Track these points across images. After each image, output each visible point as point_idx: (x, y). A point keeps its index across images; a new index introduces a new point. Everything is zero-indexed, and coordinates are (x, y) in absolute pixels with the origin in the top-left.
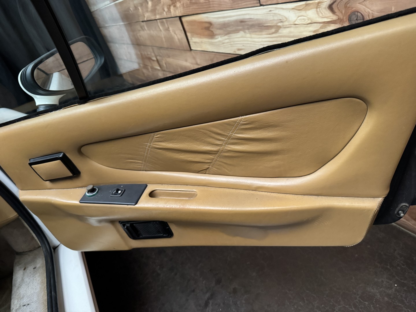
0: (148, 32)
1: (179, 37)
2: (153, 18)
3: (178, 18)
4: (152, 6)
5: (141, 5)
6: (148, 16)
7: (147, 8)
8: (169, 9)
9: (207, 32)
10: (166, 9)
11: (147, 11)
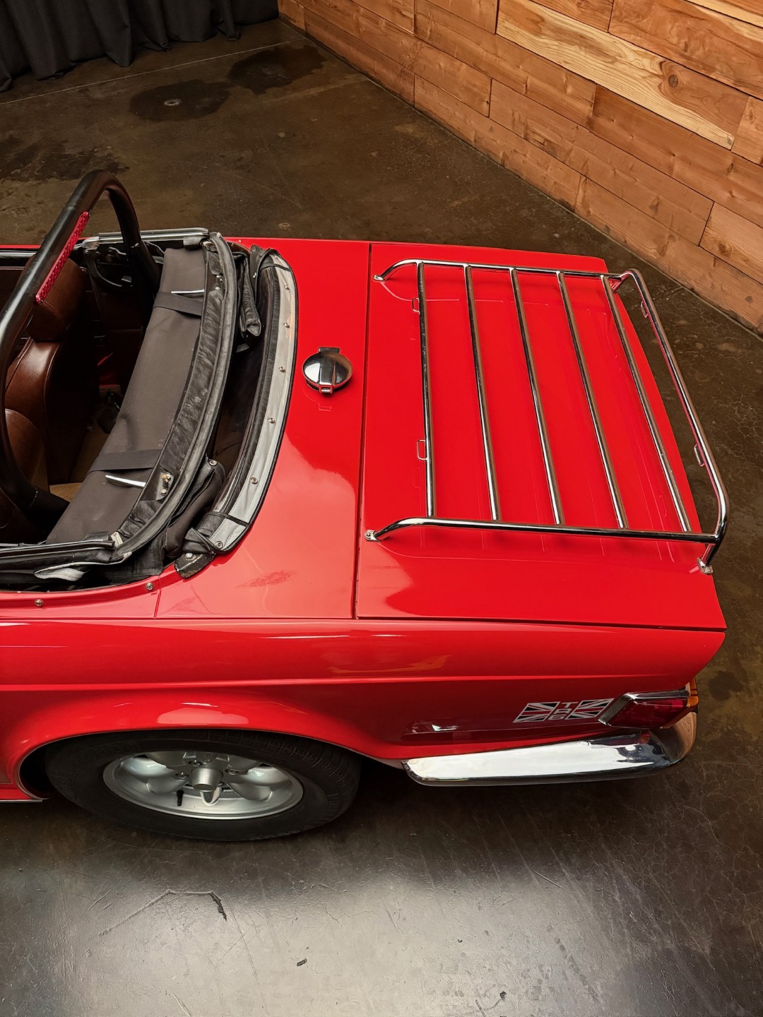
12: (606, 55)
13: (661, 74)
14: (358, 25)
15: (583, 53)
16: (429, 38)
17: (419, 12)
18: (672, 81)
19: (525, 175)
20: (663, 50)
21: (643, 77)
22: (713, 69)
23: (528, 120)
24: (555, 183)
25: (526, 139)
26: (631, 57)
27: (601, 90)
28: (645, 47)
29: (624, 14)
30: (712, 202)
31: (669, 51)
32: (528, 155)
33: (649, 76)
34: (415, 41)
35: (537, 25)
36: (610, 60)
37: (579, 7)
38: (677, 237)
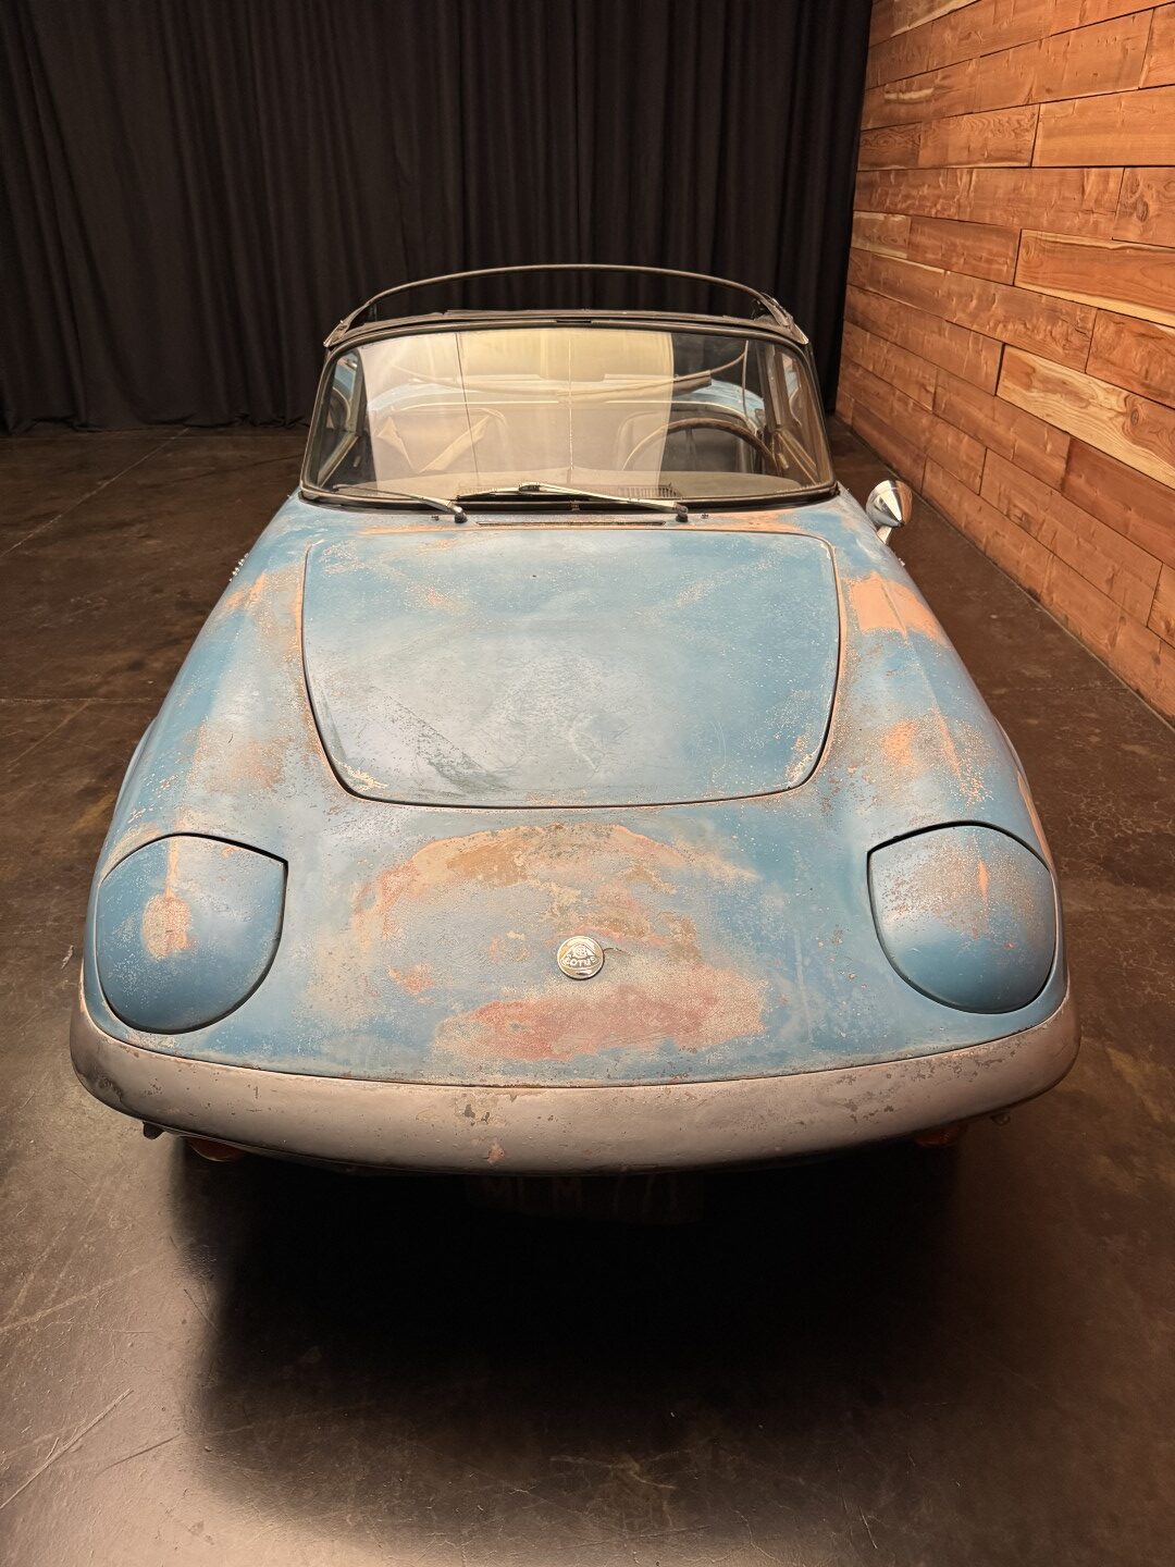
0: (947, 342)
1: (989, 370)
2: (967, 325)
3: (1001, 344)
4: (976, 308)
5: (960, 296)
6: (960, 317)
7: (966, 306)
8: (996, 326)
9: (1025, 380)
10: (992, 324)
11: (964, 311)
12: (1082, 399)
13: (1123, 410)
14: (892, 410)
15: (1062, 401)
16: (944, 411)
17: (939, 383)
18: (1133, 414)
19: (1002, 562)
20: (1127, 381)
21: (1111, 419)
22: (1167, 395)
23: (1013, 492)
24: (1027, 566)
25: (1008, 516)
26: (1101, 395)
27: (1074, 441)
28: (1114, 382)
29: (1100, 348)
30: (1160, 563)
31: (1135, 383)
32: (1007, 536)
33: (1116, 416)
34: (931, 417)
35: (1028, 377)
36: (1084, 405)
37: (1064, 349)
38: (1127, 616)
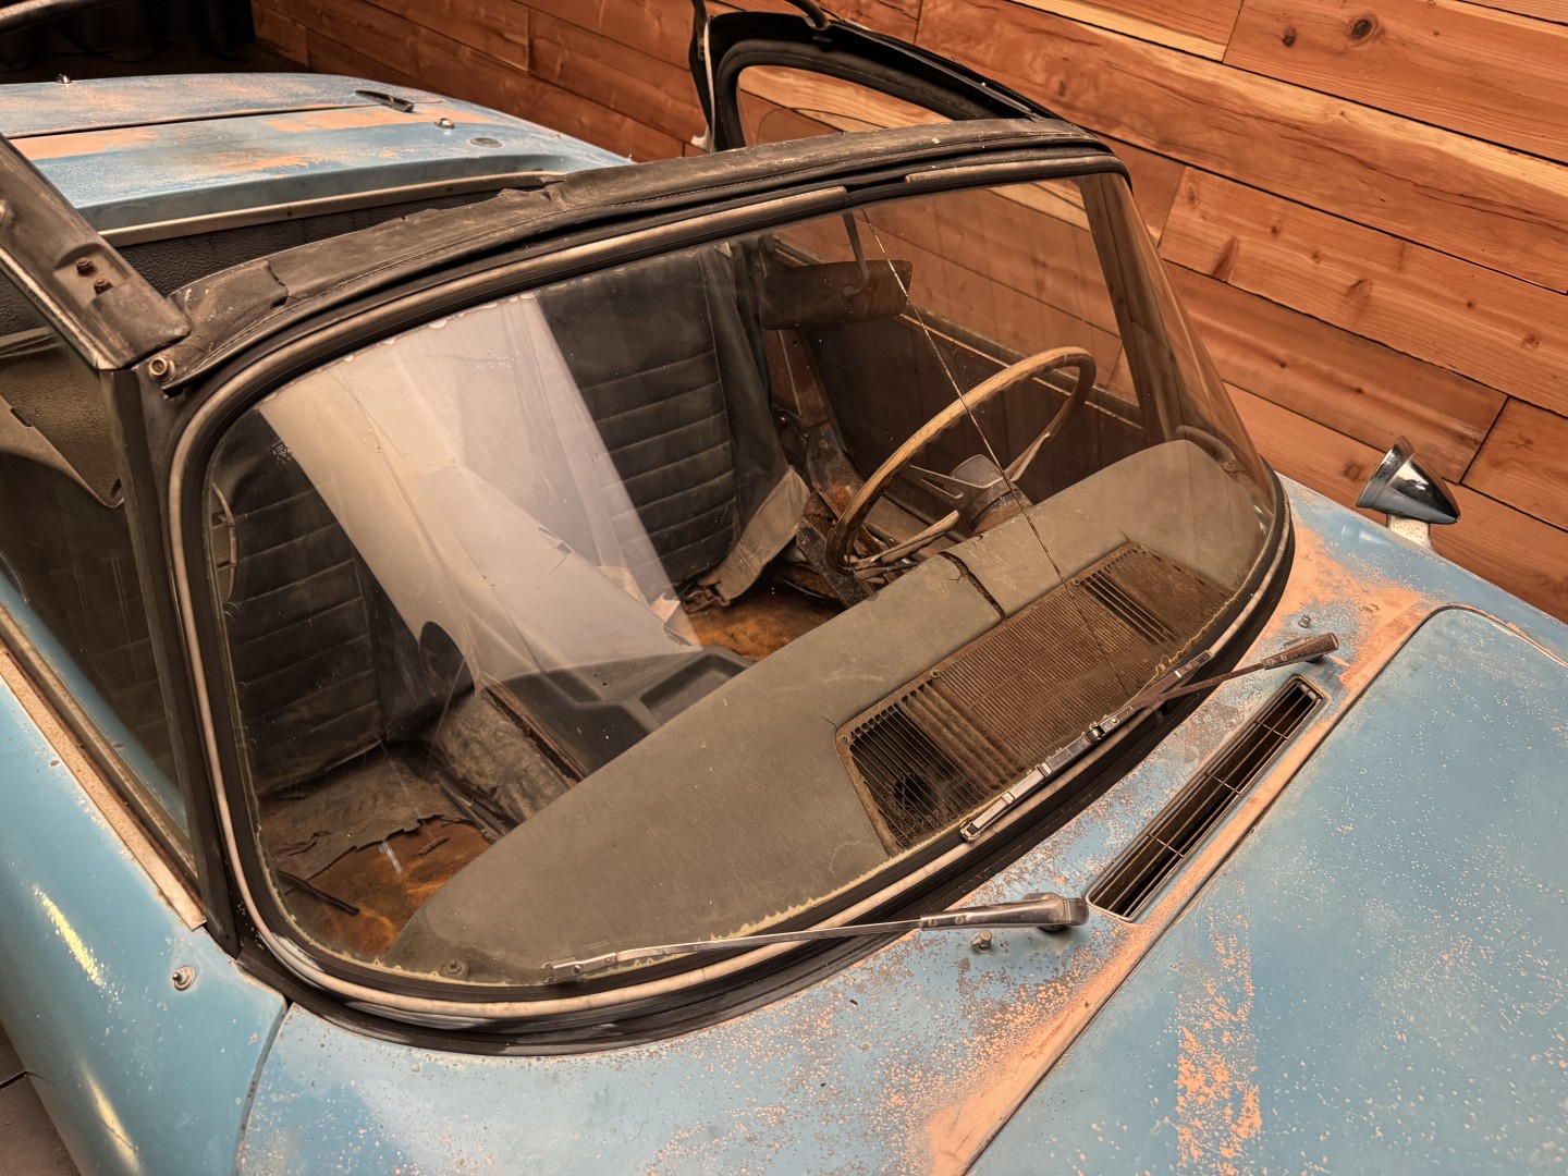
14: (416, 57)
16: (560, 77)
17: (539, 34)
22: (1115, 124)
34: (531, 82)
